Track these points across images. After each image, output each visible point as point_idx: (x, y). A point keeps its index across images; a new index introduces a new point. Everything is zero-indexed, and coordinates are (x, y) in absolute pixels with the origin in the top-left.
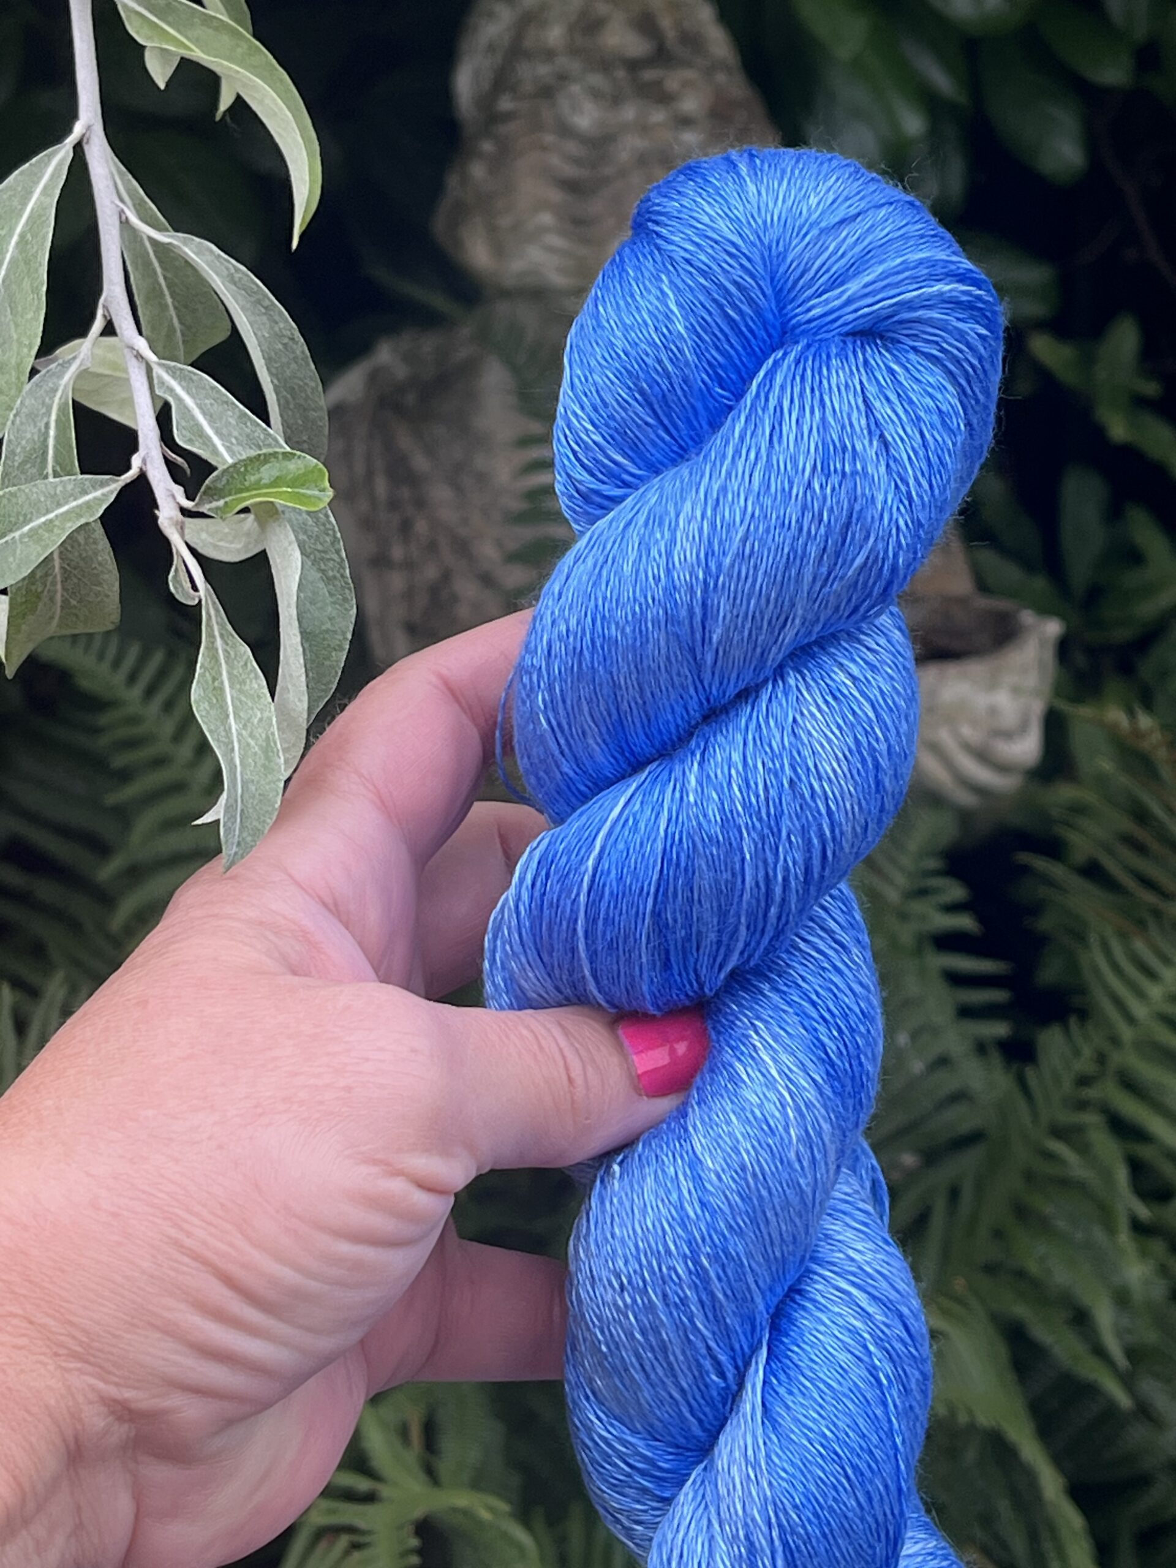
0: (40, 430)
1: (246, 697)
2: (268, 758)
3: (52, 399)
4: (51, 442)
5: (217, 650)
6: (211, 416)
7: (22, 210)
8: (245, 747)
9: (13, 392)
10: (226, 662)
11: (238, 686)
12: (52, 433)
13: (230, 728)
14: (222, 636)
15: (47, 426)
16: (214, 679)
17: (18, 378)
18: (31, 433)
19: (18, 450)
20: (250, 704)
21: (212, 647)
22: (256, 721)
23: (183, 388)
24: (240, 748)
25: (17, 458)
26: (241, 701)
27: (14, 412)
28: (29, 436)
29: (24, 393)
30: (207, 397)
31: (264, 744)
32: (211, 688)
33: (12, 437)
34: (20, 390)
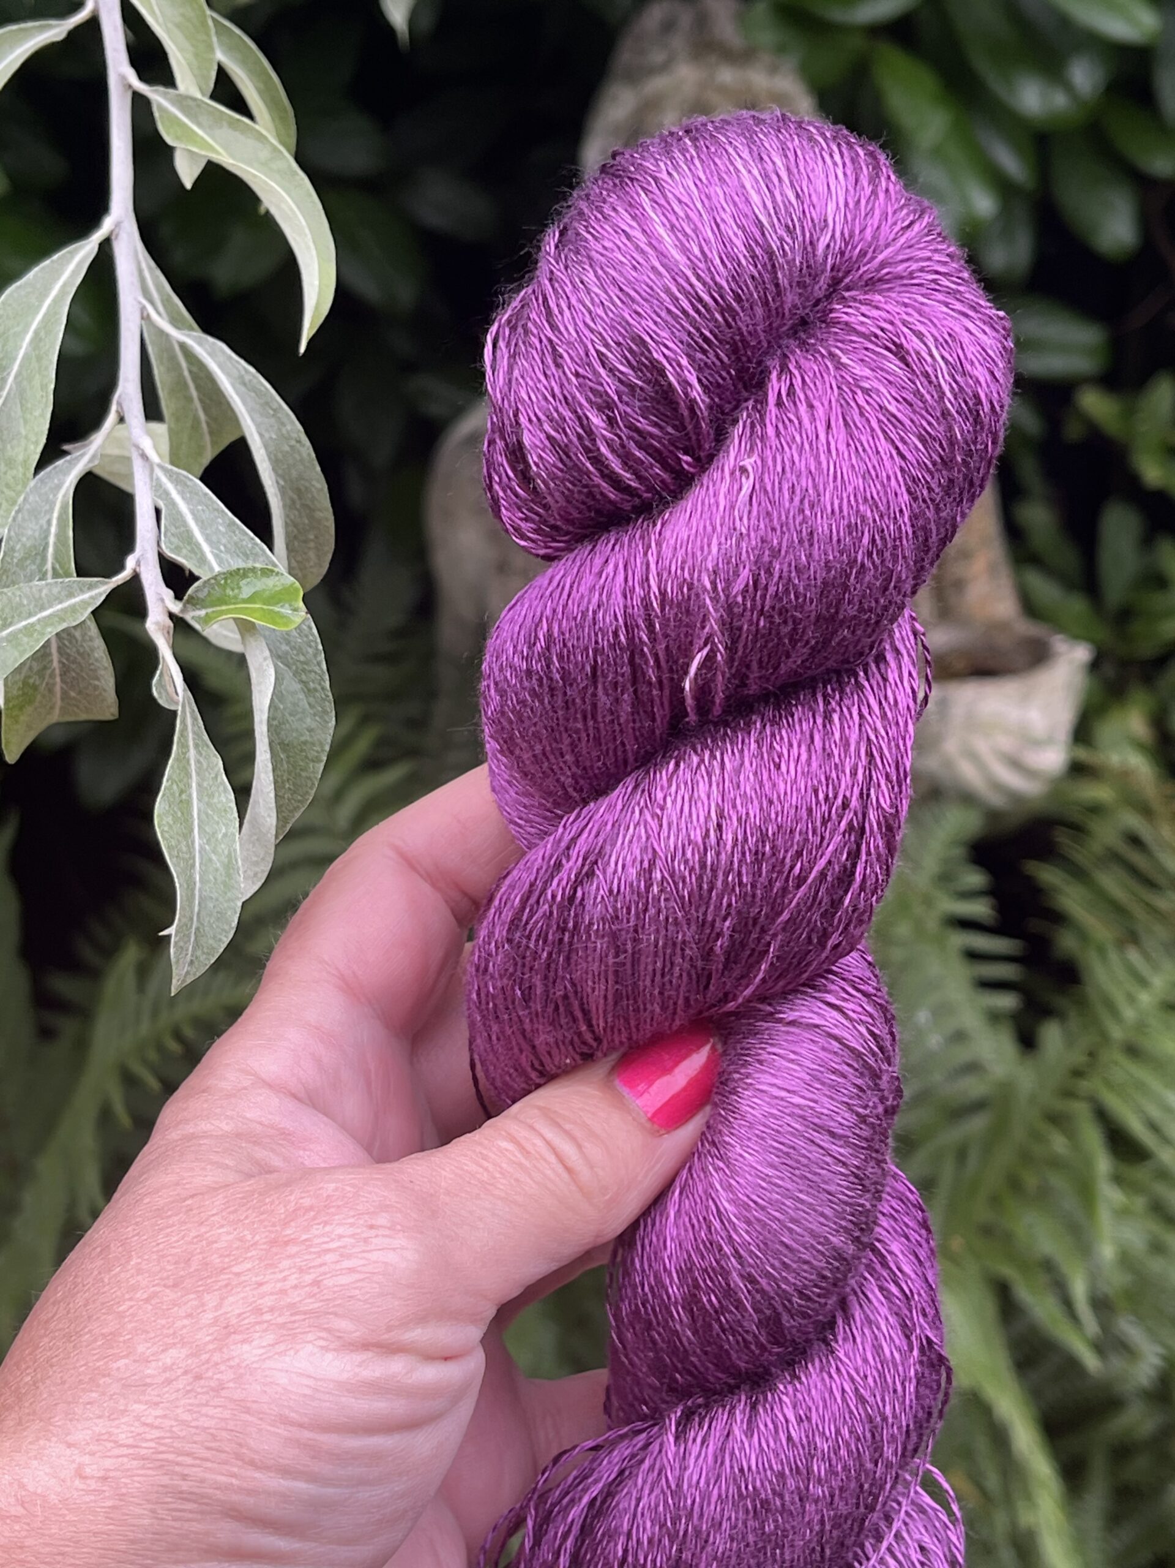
0: (41, 527)
1: (213, 810)
2: (229, 875)
3: (55, 495)
4: (52, 540)
5: (188, 761)
6: (203, 522)
7: (40, 307)
8: (206, 862)
9: (19, 488)
10: (198, 774)
11: (206, 799)
12: (53, 530)
13: (193, 842)
14: (196, 746)
15: (49, 523)
16: (182, 792)
17: (24, 474)
18: (32, 529)
19: (18, 547)
20: (216, 818)
21: (184, 759)
22: (220, 836)
23: (179, 492)
24: (201, 864)
25: (16, 554)
26: (207, 815)
27: (17, 508)
28: (30, 533)
29: (28, 489)
30: (200, 503)
31: (226, 860)
32: (178, 800)
33: (12, 534)
34: (25, 485)
